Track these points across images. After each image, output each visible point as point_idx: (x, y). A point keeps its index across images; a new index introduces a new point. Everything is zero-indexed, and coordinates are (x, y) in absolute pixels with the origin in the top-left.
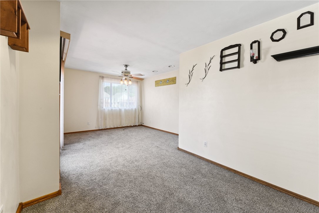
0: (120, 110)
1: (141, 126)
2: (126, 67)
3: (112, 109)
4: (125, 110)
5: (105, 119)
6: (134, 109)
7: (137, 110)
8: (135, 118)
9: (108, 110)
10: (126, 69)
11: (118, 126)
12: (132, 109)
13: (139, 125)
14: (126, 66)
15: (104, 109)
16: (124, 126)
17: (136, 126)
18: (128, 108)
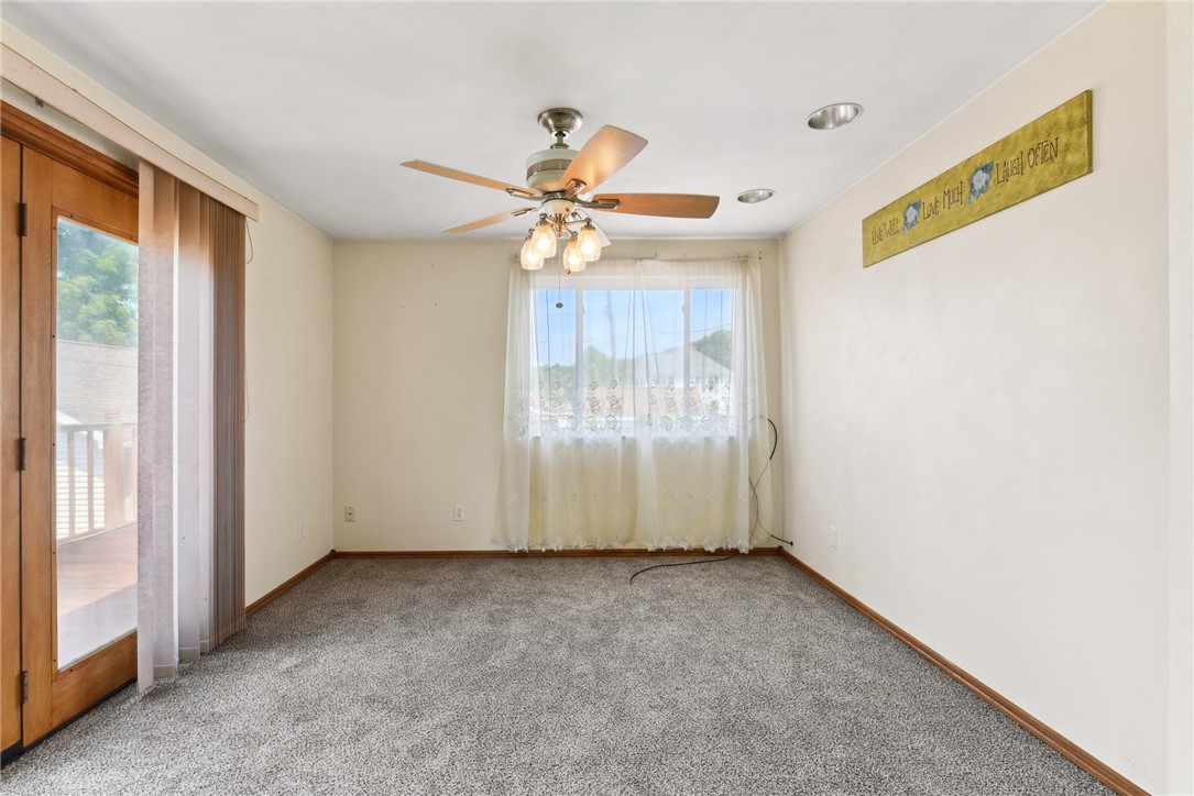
0: (630, 447)
1: (778, 555)
2: (560, 134)
3: (579, 442)
4: (661, 447)
5: (537, 494)
6: (721, 442)
7: (743, 451)
8: (729, 497)
9: (559, 445)
10: (560, 145)
11: (617, 546)
12: (707, 440)
13: (756, 553)
14: (560, 118)
15: (537, 438)
16: (651, 548)
17: (735, 553)
18: (678, 434)
